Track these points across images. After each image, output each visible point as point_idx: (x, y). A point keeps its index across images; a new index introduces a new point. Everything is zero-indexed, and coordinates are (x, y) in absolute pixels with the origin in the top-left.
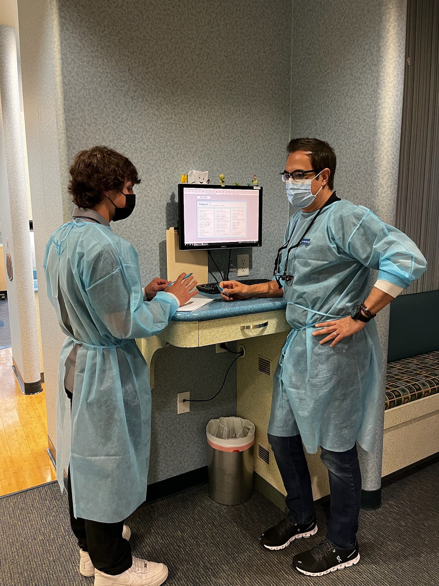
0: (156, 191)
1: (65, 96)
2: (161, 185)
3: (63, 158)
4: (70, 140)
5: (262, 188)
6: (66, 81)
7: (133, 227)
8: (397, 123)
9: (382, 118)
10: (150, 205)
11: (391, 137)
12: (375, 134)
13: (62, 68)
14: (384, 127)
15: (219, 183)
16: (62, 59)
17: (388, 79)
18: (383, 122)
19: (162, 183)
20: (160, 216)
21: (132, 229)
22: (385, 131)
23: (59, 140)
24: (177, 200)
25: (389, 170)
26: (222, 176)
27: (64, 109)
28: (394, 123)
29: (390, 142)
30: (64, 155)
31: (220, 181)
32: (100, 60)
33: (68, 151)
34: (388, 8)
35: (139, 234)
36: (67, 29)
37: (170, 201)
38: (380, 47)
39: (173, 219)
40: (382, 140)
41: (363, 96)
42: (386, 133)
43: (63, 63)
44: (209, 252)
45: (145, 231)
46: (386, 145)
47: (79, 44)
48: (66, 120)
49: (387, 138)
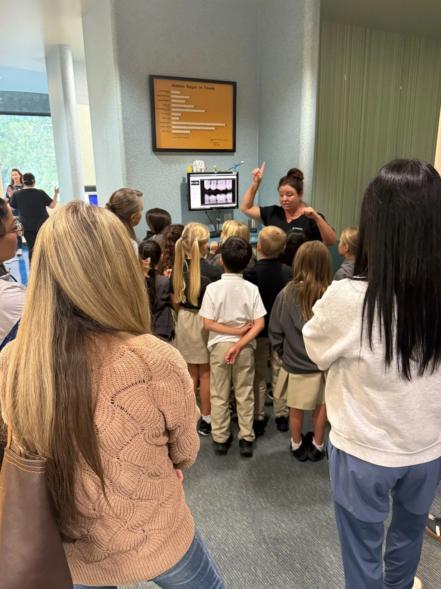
0: (175, 177)
1: (124, 126)
2: (177, 173)
3: (123, 160)
4: (127, 150)
5: (238, 173)
6: (125, 117)
7: (162, 198)
8: (311, 137)
9: (303, 134)
10: (171, 185)
11: (308, 145)
12: (299, 143)
13: (123, 110)
14: (304, 139)
15: (214, 171)
16: (122, 105)
17: (305, 112)
18: (303, 137)
19: (178, 172)
20: (177, 191)
21: (161, 200)
22: (304, 142)
23: (121, 150)
24: (186, 181)
25: (306, 165)
26: (215, 166)
27: (124, 133)
28: (310, 137)
29: (307, 148)
30: (124, 158)
31: (214, 170)
32: (142, 103)
33: (126, 156)
34: (305, 70)
35: (165, 202)
36: (125, 88)
37: (182, 182)
38: (301, 92)
39: (185, 193)
40: (303, 147)
41: (294, 119)
42: (305, 143)
43: (123, 108)
44: (206, 212)
45: (169, 200)
46: (305, 150)
47: (131, 95)
48: (124, 139)
49: (305, 146)
